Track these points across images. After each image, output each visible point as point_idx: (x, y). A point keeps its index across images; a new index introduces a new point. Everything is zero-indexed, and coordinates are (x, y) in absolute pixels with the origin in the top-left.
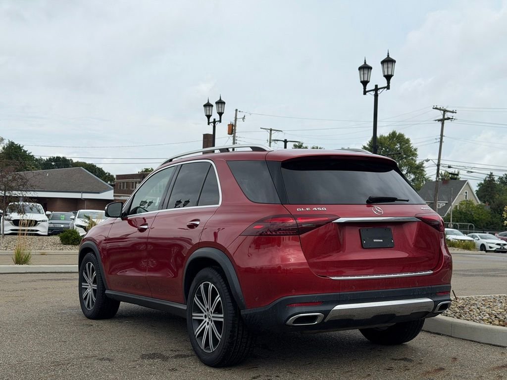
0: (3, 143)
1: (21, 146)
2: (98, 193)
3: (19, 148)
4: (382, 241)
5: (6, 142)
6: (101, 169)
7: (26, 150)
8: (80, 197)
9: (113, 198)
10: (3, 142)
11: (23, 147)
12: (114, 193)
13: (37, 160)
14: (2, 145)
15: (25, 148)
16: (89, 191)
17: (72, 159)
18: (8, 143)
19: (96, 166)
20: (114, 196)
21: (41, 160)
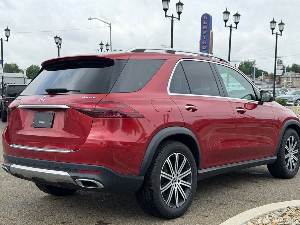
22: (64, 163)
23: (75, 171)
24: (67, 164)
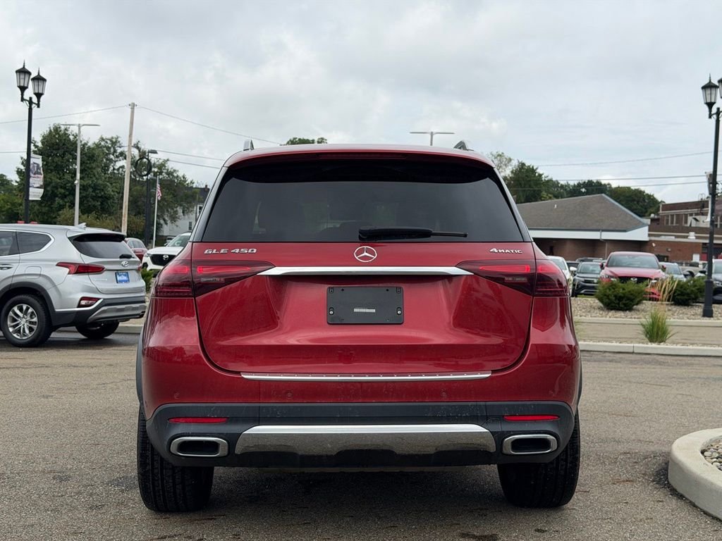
0: (511, 165)
1: (535, 168)
2: (625, 231)
3: (532, 171)
4: (374, 311)
5: (515, 163)
6: (653, 196)
7: (541, 173)
8: (599, 238)
9: (646, 238)
10: (511, 163)
11: (537, 169)
12: (649, 231)
13: (562, 186)
14: (510, 167)
15: (539, 171)
16: (611, 228)
17: (611, 182)
18: (517, 164)
19: (644, 192)
20: (649, 235)
21: (568, 185)
22: (470, 404)
23: (501, 418)
24: (480, 405)
